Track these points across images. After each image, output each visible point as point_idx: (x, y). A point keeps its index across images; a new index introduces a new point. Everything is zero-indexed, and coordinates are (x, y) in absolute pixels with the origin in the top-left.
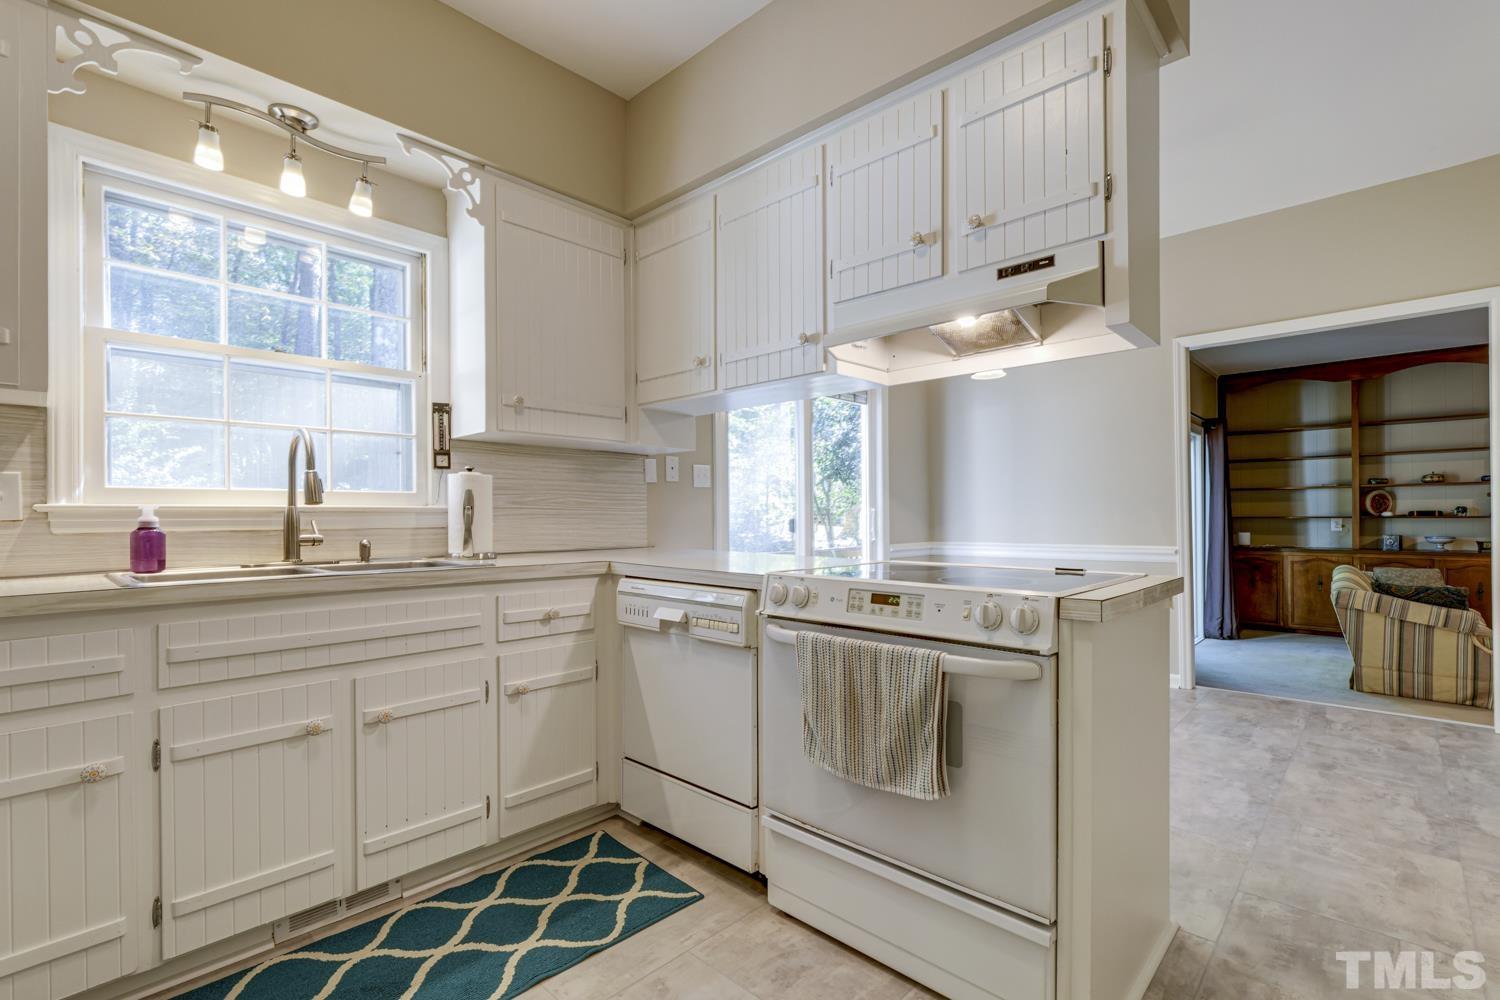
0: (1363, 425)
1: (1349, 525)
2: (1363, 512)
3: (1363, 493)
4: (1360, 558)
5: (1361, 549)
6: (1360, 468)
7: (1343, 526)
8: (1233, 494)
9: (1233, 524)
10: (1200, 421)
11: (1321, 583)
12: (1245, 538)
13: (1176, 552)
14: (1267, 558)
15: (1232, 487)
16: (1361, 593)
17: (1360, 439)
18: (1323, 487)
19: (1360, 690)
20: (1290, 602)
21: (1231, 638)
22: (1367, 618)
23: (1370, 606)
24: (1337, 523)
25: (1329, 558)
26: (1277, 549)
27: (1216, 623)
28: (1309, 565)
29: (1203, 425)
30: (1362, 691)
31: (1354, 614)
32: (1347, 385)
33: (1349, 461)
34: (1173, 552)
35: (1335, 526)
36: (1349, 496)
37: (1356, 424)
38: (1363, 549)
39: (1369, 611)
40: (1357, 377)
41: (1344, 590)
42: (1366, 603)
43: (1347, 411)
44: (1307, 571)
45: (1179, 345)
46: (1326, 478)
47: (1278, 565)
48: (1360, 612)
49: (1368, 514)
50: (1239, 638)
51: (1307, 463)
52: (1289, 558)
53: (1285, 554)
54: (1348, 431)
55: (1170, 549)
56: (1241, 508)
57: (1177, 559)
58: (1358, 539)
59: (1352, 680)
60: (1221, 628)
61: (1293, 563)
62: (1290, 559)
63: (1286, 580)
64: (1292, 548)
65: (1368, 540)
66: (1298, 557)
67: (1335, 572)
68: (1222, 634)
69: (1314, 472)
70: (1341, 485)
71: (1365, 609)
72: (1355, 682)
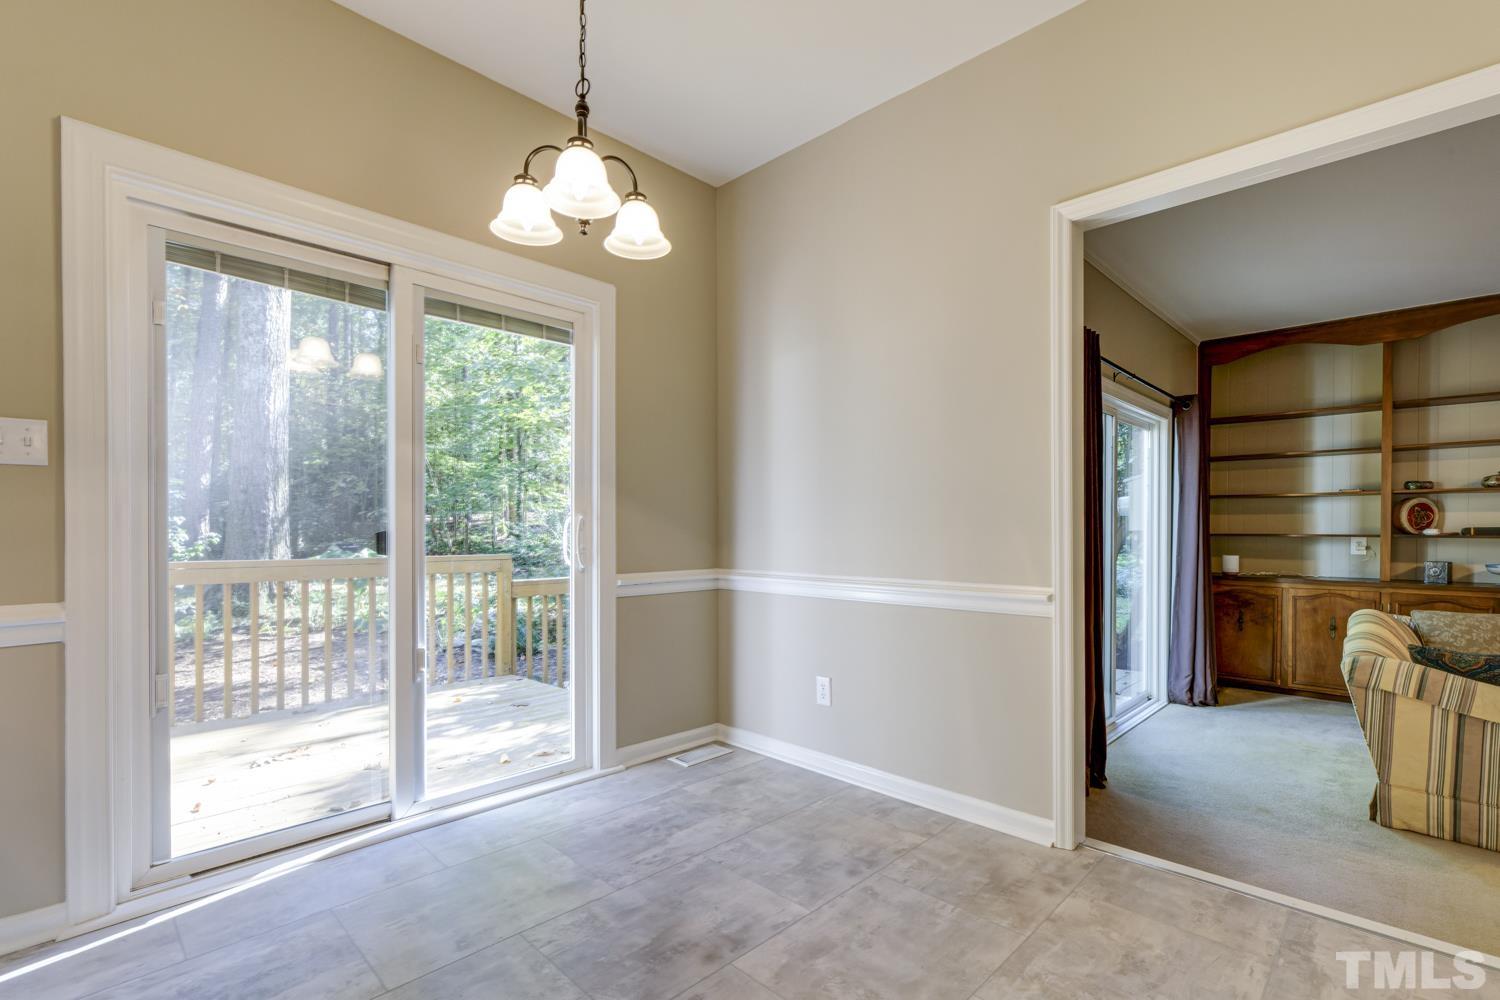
0: (1397, 406)
1: (1376, 545)
2: (1397, 530)
3: (1397, 502)
4: (1391, 594)
5: (1392, 581)
6: (1393, 467)
7: (1368, 548)
8: (1213, 503)
9: (1210, 543)
10: (1168, 400)
11: (1334, 628)
12: (1232, 564)
13: (1050, 598)
14: (1261, 591)
15: (1212, 492)
16: (1392, 663)
17: (1391, 426)
18: (1342, 494)
19: (1387, 825)
20: (1290, 653)
21: (1204, 704)
22: (1401, 705)
23: (1406, 687)
24: (1359, 544)
25: (1347, 593)
26: (1274, 578)
27: (1185, 682)
28: (1317, 602)
29: (1172, 406)
30: (1390, 827)
31: (1379, 697)
32: (1378, 349)
33: (1378, 457)
34: (1045, 598)
35: (1357, 548)
36: (1376, 509)
37: (1389, 405)
38: (1395, 581)
39: (1405, 693)
40: (1391, 336)
41: (1363, 658)
42: (1401, 680)
43: (1376, 388)
44: (1315, 610)
45: (1060, 216)
46: (1344, 482)
47: (1273, 601)
48: (1389, 697)
49: (1403, 531)
50: (1216, 703)
51: (1319, 461)
52: (1289, 591)
53: (1285, 585)
54: (1377, 415)
55: (1039, 592)
56: (1221, 523)
57: (1052, 610)
58: (1388, 566)
59: (1373, 806)
60: (1191, 690)
61: (1295, 599)
62: (1292, 592)
63: (1285, 621)
64: (1296, 578)
65: (1403, 568)
66: (1302, 590)
67: (1352, 621)
68: (1191, 699)
69: (1326, 474)
70: (1365, 491)
71: (1399, 691)
72: (1378, 809)
